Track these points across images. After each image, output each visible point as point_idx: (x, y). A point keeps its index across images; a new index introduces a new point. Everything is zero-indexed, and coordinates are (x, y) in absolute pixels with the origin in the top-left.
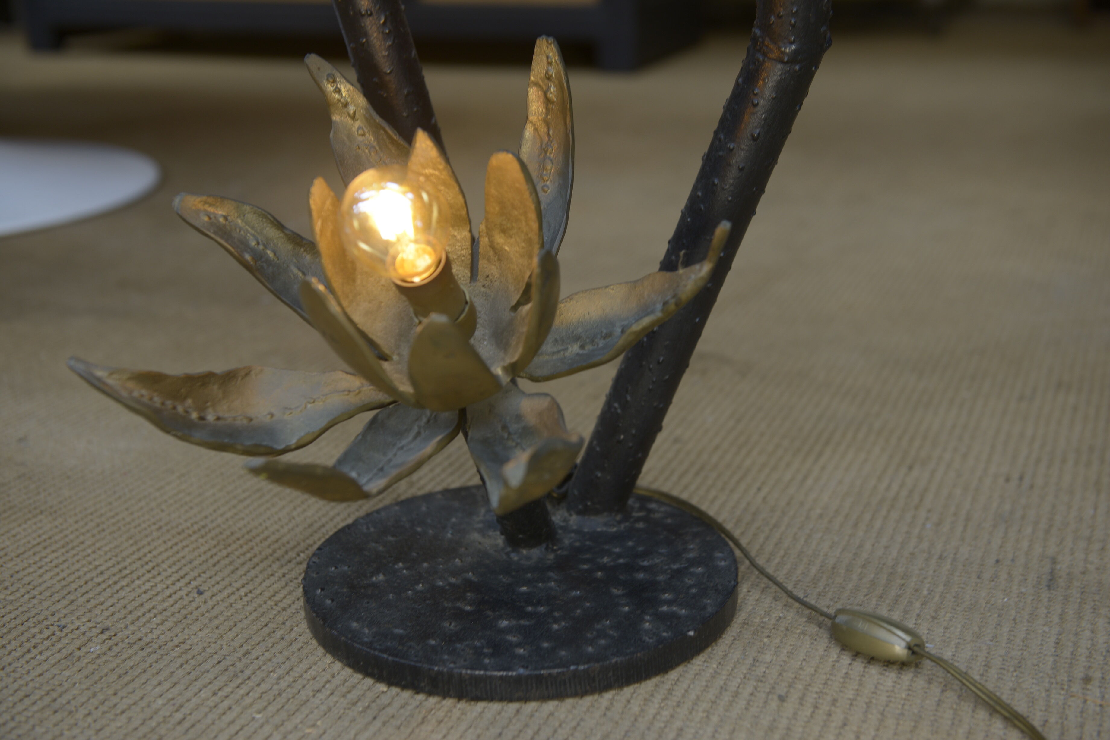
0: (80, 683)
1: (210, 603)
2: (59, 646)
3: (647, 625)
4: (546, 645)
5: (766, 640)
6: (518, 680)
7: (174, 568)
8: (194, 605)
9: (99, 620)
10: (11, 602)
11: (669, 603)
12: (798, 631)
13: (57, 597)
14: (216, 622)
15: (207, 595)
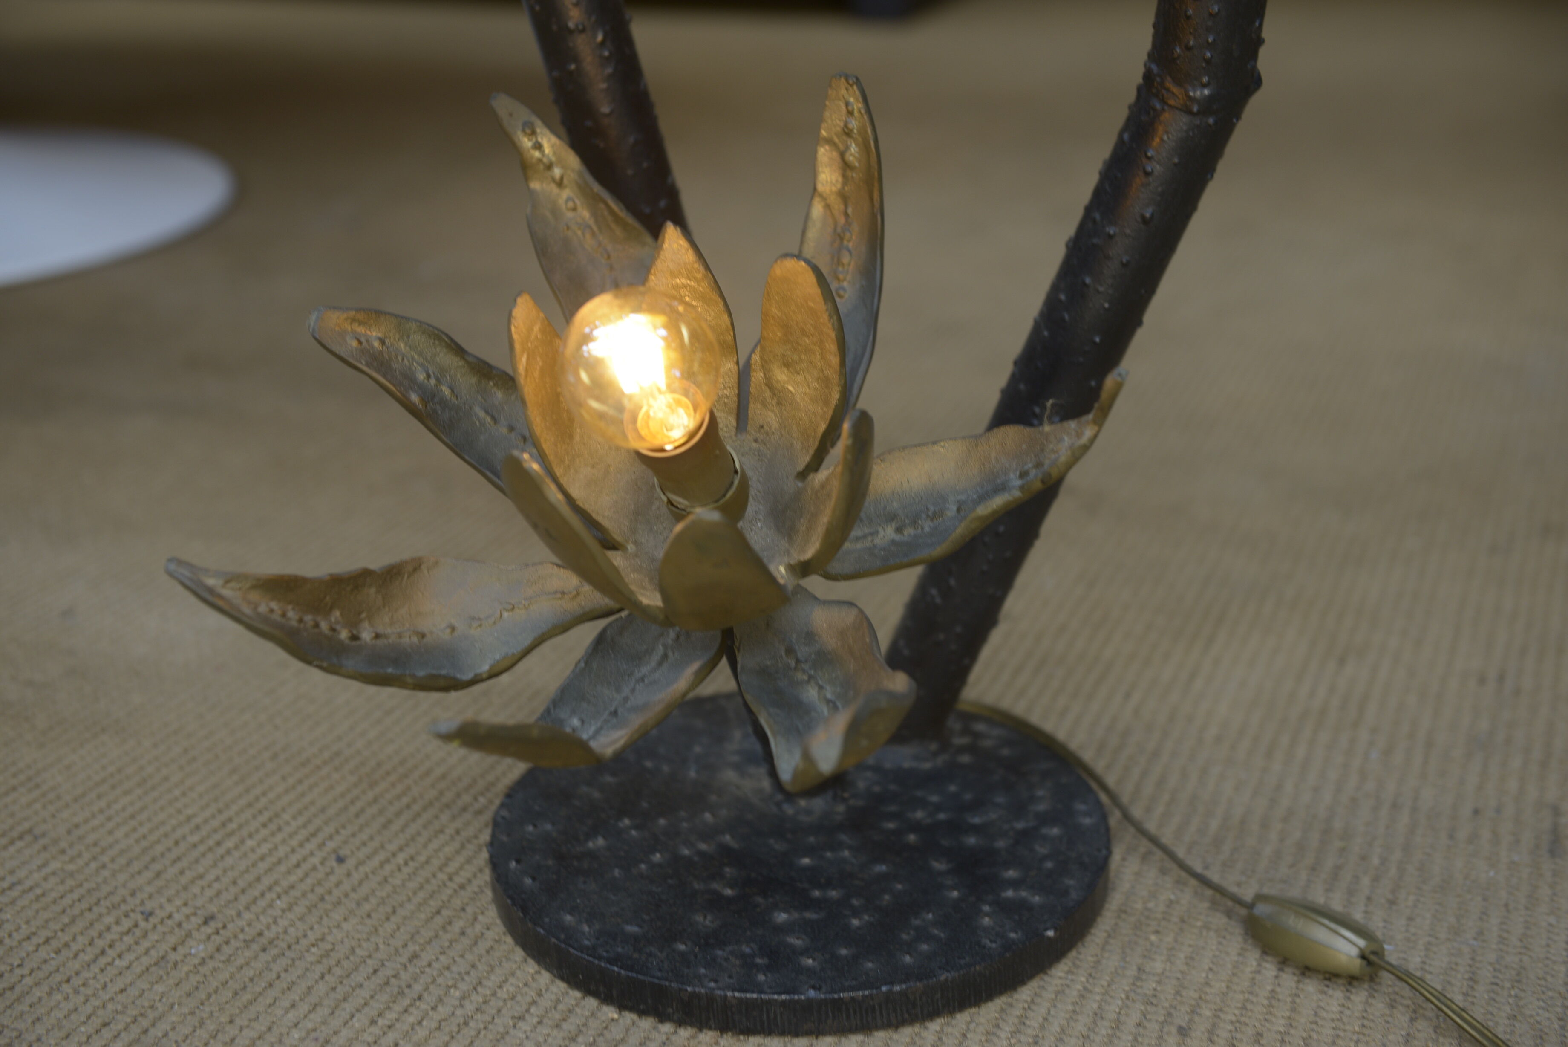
0: (180, 1004)
1: (356, 876)
2: (146, 944)
3: (986, 921)
4: (844, 952)
5: (1153, 938)
6: (808, 1006)
7: (301, 821)
8: (333, 879)
9: (199, 902)
10: (72, 874)
11: (1015, 884)
12: (1199, 924)
13: (136, 866)
14: (367, 907)
15: (350, 863)
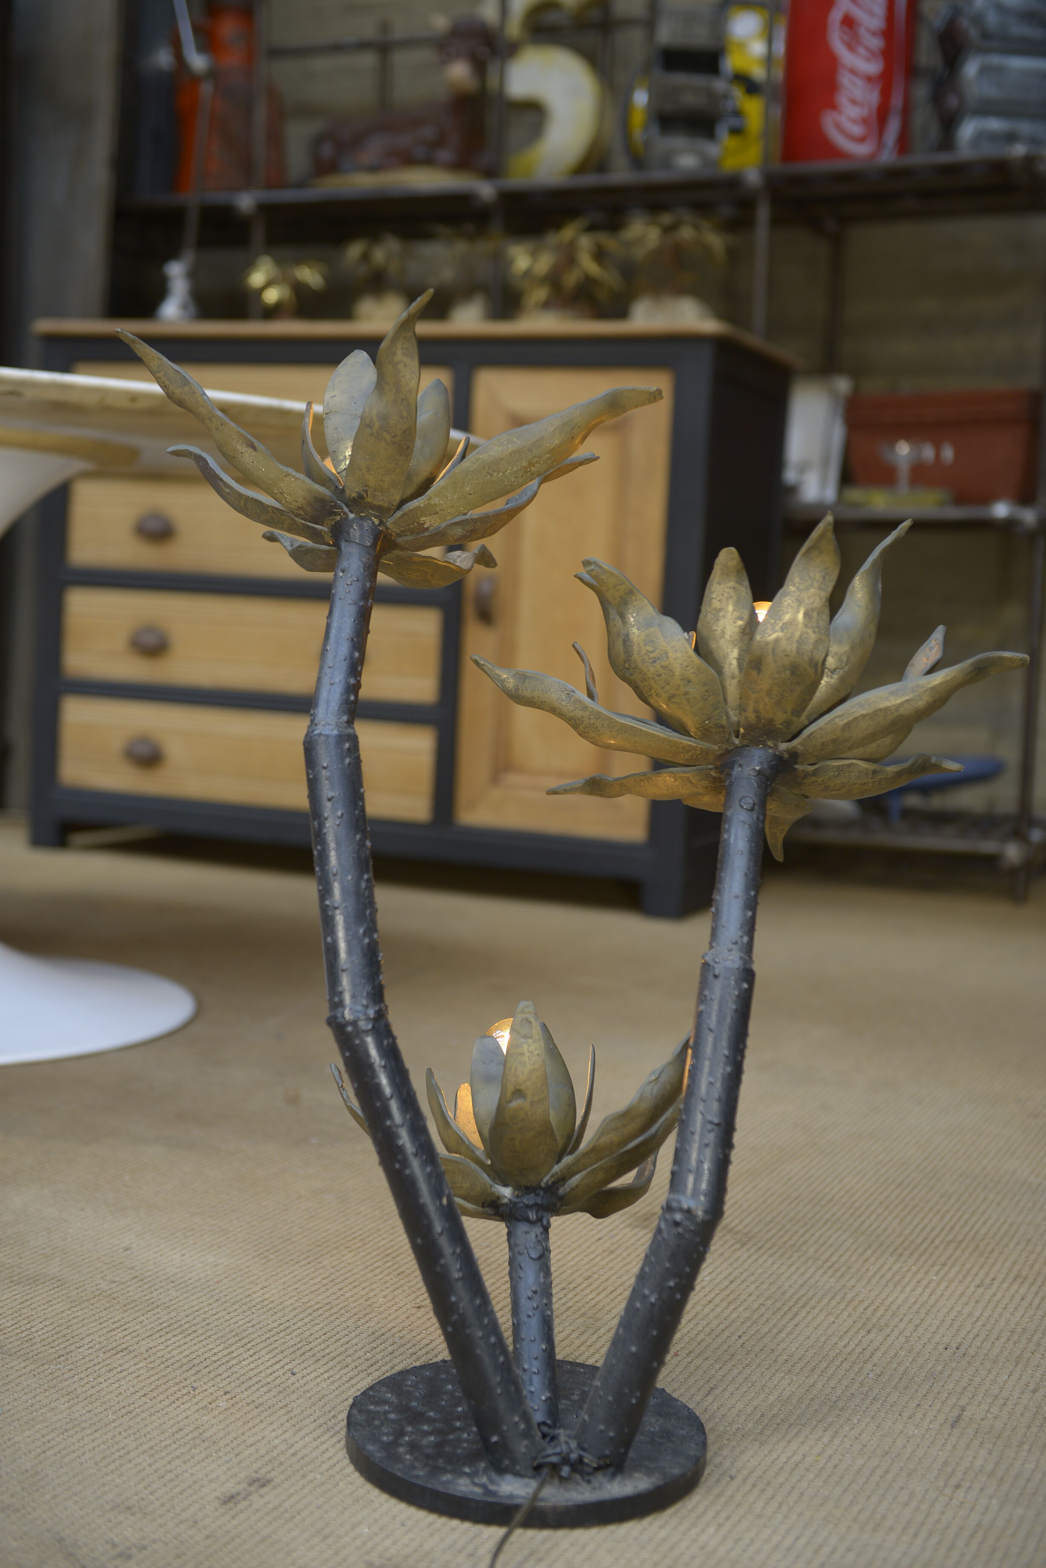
0: (217, 1425)
1: (302, 1382)
2: (196, 1400)
5: (725, 1442)
7: (270, 1356)
8: (290, 1382)
9: (221, 1385)
10: (152, 1368)
12: (751, 1438)
13: (185, 1368)
14: (308, 1395)
15: (299, 1376)
